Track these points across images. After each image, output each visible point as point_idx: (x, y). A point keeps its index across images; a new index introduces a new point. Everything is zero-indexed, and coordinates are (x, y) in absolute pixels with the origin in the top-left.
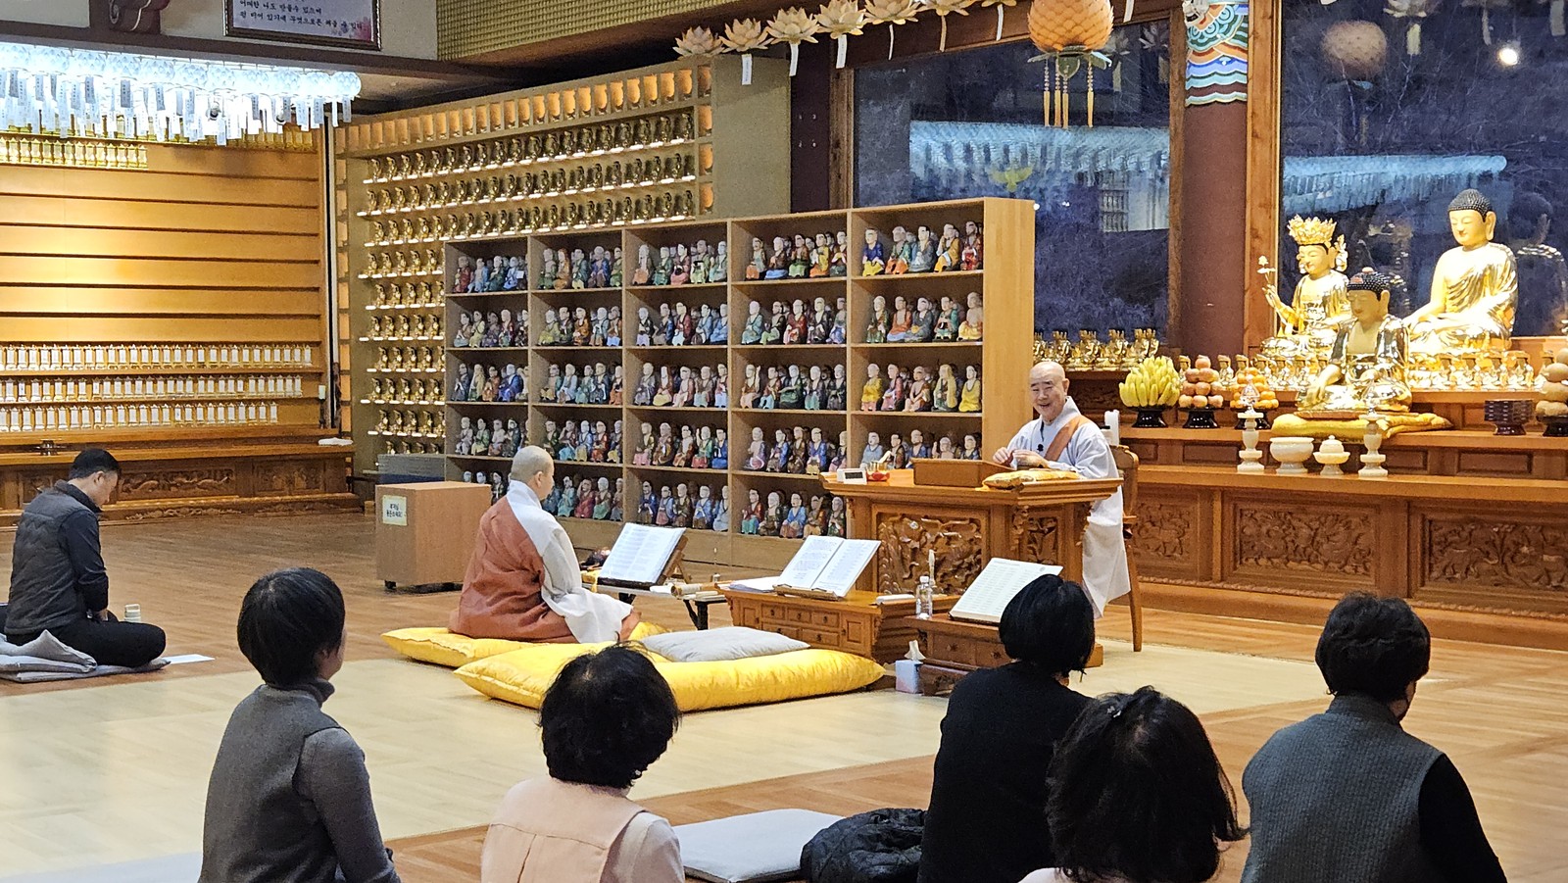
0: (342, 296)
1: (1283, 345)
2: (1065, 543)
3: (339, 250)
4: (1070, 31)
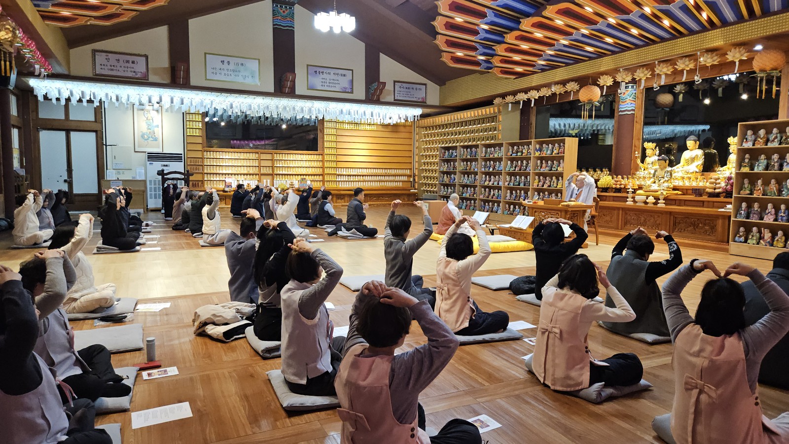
0: (416, 158)
1: (641, 173)
2: (580, 218)
3: (416, 148)
4: (589, 97)
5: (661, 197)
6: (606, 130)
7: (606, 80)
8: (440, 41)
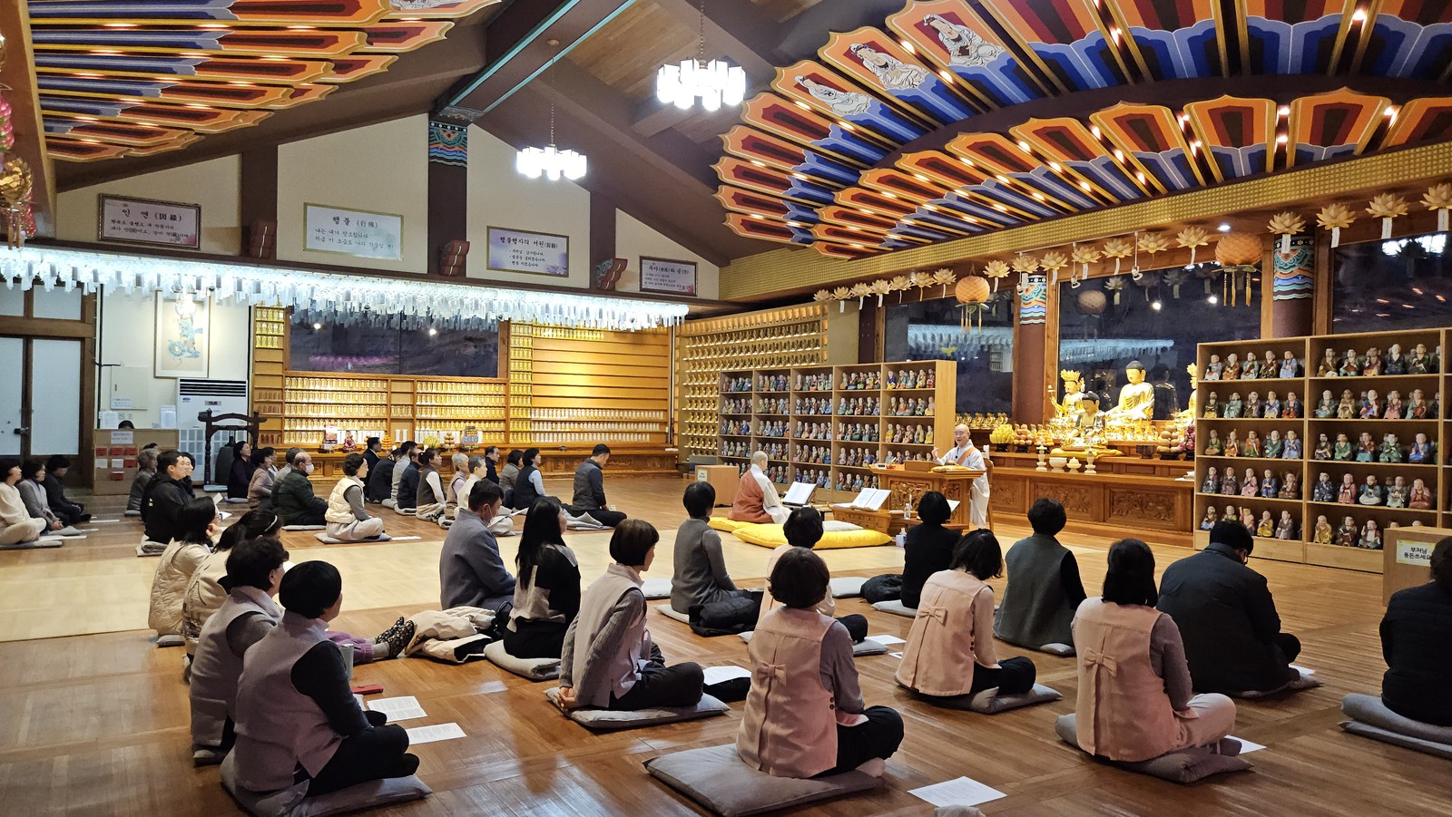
0: (676, 392)
1: (1057, 421)
3: (675, 373)
4: (972, 296)
5: (1090, 460)
6: (1002, 345)
7: (997, 268)
8: (724, 196)
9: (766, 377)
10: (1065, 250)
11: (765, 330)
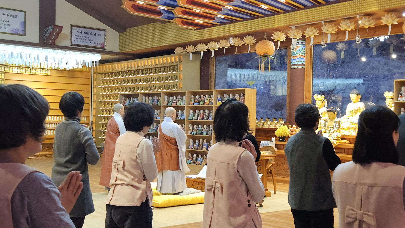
0: (94, 105)
3: (94, 95)
4: (265, 51)
7: (279, 36)
9: (147, 98)
10: (317, 25)
11: (147, 70)
